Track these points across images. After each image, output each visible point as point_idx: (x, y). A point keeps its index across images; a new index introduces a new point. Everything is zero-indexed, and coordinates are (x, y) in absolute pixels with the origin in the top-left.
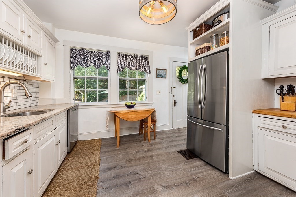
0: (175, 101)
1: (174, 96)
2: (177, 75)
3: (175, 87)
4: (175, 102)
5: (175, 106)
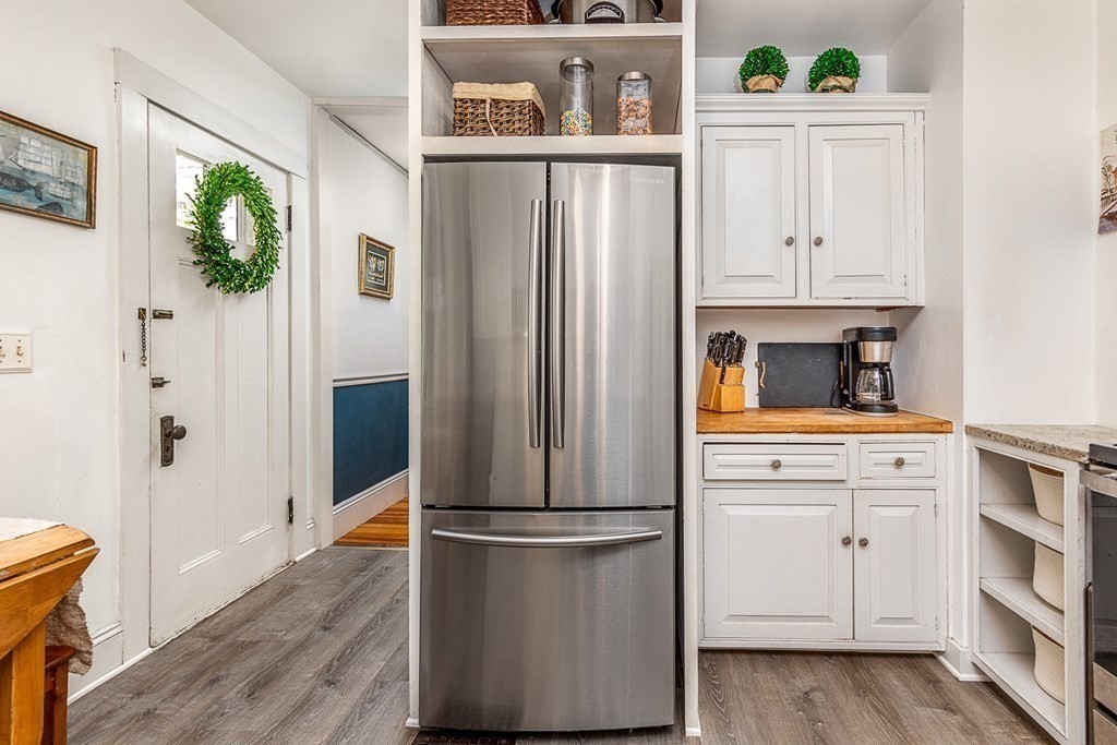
0: (167, 422)
1: (158, 383)
2: (185, 218)
3: (165, 308)
4: (171, 434)
5: (167, 460)
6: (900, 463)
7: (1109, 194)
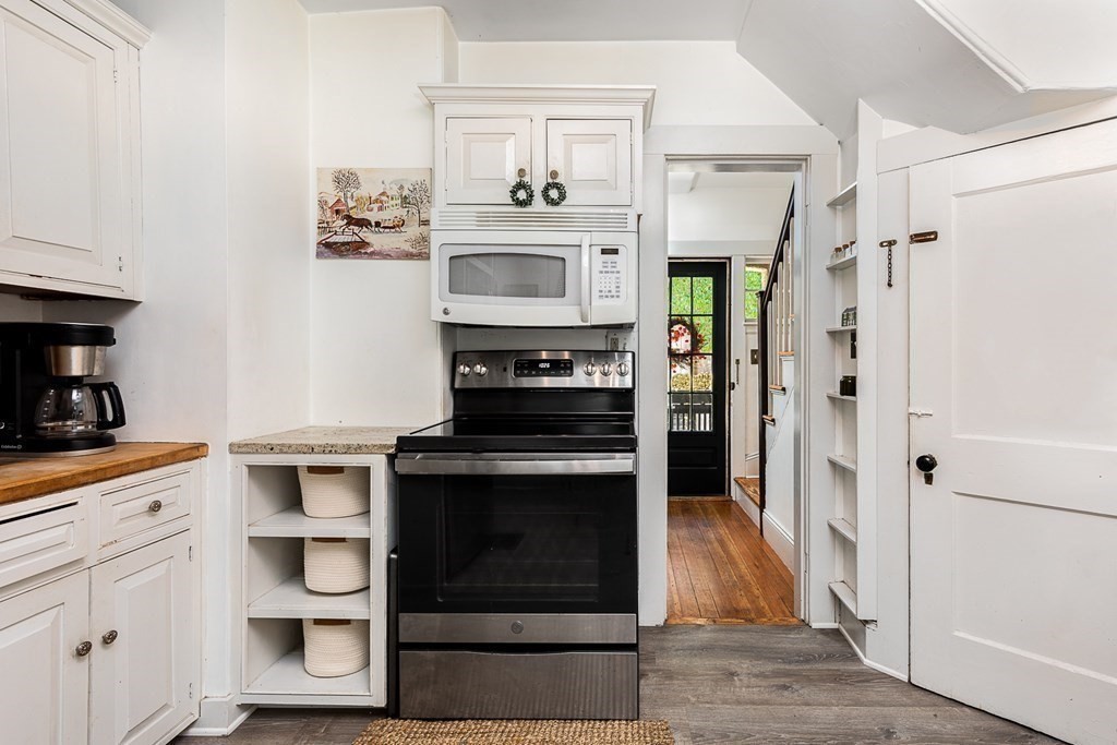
6: (156, 507)
7: (325, 225)
